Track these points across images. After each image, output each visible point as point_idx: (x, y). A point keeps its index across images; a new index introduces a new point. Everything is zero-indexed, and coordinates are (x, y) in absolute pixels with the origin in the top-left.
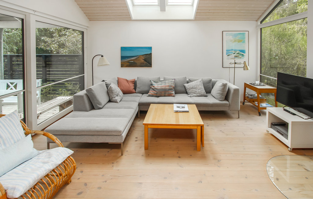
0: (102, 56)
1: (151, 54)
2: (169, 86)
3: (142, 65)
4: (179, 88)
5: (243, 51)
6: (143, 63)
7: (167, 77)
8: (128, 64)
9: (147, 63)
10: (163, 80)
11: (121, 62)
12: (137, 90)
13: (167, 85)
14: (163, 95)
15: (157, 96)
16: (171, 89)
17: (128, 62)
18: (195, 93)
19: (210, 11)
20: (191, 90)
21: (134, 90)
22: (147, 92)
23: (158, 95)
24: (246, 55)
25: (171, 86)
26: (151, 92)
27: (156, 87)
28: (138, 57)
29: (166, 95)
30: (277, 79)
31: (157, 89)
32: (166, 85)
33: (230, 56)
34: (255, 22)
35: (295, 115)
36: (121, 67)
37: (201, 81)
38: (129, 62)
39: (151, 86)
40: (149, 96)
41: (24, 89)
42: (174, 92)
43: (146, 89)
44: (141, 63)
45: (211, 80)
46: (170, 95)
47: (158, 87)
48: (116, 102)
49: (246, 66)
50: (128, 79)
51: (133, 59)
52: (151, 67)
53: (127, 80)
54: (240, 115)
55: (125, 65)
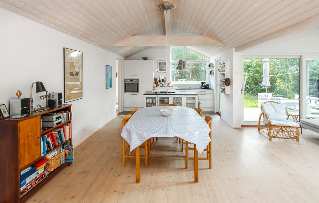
41: (299, 99)
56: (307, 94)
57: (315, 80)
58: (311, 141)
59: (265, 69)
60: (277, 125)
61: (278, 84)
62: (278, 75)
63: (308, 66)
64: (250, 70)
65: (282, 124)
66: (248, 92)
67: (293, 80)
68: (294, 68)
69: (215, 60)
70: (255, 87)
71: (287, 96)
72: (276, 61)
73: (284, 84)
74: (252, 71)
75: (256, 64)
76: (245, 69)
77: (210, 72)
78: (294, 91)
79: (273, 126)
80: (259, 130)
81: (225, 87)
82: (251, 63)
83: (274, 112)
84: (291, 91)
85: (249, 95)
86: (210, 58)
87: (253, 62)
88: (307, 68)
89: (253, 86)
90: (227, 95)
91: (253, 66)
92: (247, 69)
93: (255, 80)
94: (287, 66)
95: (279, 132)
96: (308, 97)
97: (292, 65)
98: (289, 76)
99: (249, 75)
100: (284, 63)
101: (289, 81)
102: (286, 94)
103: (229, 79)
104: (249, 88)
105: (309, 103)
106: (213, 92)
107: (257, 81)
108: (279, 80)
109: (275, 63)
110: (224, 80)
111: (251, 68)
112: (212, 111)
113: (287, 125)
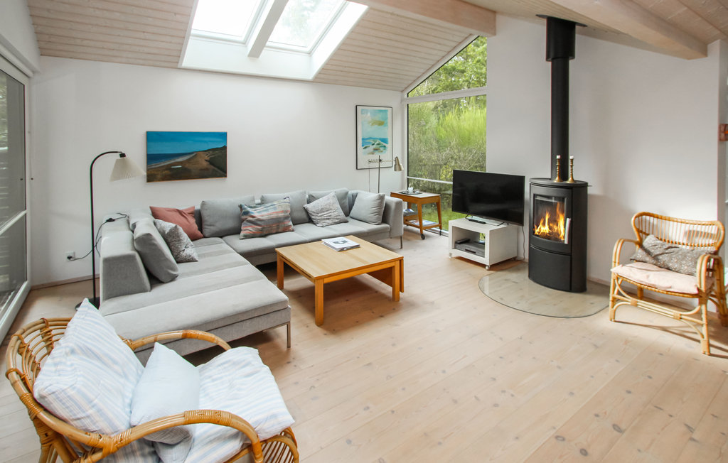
0: (123, 155)
1: (225, 148)
2: (282, 212)
3: (203, 175)
4: (298, 214)
5: (385, 140)
6: (207, 169)
7: (268, 195)
8: (167, 172)
9: (216, 169)
10: (259, 201)
11: (148, 170)
12: (207, 230)
13: (279, 209)
14: (274, 231)
15: (263, 235)
16: (286, 218)
17: (168, 168)
18: (328, 219)
20: (320, 214)
21: (199, 233)
22: (236, 231)
23: (265, 233)
24: (389, 146)
26: (247, 229)
27: (258, 217)
28: (195, 155)
29: (280, 230)
30: (452, 183)
31: (262, 220)
32: (277, 211)
33: (367, 149)
34: (399, 94)
35: (485, 223)
36: (148, 181)
37: (334, 196)
38: (171, 169)
39: (244, 217)
40: (246, 237)
42: (291, 223)
43: (230, 224)
44: (201, 170)
45: (347, 193)
46: (286, 230)
47: (262, 216)
49: (399, 165)
50: (180, 209)
52: (226, 176)
53: (178, 211)
54: (403, 244)
55: (159, 176)
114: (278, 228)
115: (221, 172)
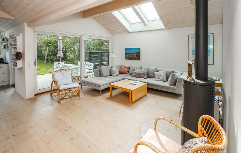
0: (112, 53)
1: (140, 52)
3: (135, 59)
4: (151, 74)
6: (136, 58)
8: (128, 57)
11: (125, 57)
13: (142, 71)
16: (144, 74)
17: (128, 56)
18: (158, 78)
19: (173, 22)
20: (157, 76)
21: (127, 72)
22: (132, 74)
23: (136, 76)
25: (144, 72)
26: (134, 74)
27: (136, 72)
28: (133, 54)
29: (141, 77)
31: (136, 73)
36: (125, 59)
37: (164, 71)
39: (134, 71)
40: (132, 76)
41: (80, 65)
42: (146, 76)
43: (132, 72)
44: (135, 58)
46: (143, 77)
48: (113, 76)
51: (131, 55)
53: (125, 66)
56: (84, 61)
57: (88, 52)
58: (87, 94)
59: (60, 45)
60: (64, 89)
61: (69, 55)
62: (68, 49)
63: (85, 44)
64: (50, 46)
65: (68, 87)
66: (49, 61)
67: (77, 52)
68: (78, 44)
69: (10, 34)
70: (54, 58)
71: (74, 62)
72: (67, 40)
73: (72, 55)
74: (52, 46)
75: (55, 42)
76: (47, 44)
77: (4, 45)
78: (78, 59)
79: (61, 90)
80: (51, 95)
81: (17, 61)
82: (51, 40)
83: (63, 78)
84: (76, 59)
85: (49, 64)
86: (5, 32)
87: (52, 40)
88: (84, 45)
89: (52, 57)
90: (20, 69)
91: (53, 43)
92: (48, 45)
93: (54, 53)
94: (74, 43)
95: (66, 94)
96: (85, 63)
97: (77, 43)
98: (75, 50)
99: (50, 49)
100: (72, 42)
101: (75, 53)
102: (73, 61)
103: (20, 53)
104: (50, 58)
105: (86, 66)
106: (8, 66)
107: (55, 53)
108: (69, 53)
109: (67, 41)
110: (16, 54)
111: (50, 44)
112: (8, 84)
113: (72, 87)
114: (140, 76)
115: (139, 59)
